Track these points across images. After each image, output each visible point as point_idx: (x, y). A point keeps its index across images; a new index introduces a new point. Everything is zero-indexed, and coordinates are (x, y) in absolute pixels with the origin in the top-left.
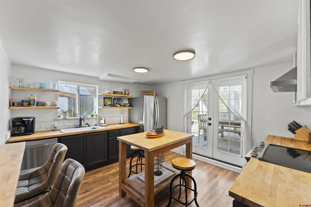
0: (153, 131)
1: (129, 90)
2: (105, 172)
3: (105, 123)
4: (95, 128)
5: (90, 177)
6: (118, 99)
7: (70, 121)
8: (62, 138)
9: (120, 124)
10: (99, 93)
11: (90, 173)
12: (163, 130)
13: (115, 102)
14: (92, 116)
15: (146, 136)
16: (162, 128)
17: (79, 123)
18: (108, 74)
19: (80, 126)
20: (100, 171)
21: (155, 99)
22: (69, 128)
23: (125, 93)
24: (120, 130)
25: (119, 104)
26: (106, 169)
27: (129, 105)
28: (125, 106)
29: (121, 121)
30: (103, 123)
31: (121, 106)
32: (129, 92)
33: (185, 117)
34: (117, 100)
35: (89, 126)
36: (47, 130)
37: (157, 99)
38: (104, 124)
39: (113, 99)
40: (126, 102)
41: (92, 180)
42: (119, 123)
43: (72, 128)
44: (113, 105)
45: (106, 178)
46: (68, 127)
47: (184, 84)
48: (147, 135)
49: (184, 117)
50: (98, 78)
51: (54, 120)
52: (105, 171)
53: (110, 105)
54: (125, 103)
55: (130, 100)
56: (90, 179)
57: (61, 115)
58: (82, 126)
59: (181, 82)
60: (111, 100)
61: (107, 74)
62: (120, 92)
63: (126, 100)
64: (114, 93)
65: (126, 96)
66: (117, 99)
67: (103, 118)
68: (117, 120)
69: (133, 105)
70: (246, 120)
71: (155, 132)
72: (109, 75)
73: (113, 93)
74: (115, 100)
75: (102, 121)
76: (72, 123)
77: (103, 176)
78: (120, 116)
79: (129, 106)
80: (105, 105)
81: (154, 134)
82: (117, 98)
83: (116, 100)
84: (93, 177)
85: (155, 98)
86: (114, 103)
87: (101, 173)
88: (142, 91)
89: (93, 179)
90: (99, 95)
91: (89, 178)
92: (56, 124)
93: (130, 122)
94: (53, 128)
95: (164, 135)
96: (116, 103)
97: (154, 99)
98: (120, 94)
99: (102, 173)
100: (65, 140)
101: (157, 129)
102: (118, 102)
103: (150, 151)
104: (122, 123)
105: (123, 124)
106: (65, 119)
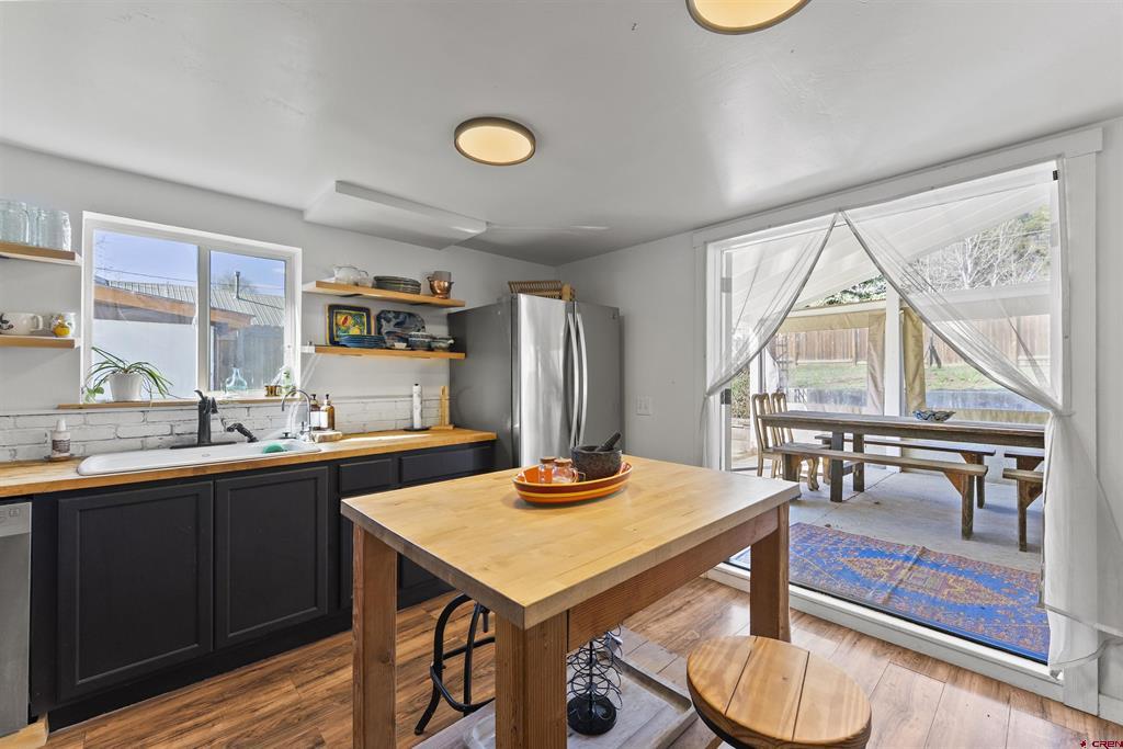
0: (558, 465)
1: (450, 274)
2: (316, 673)
3: (332, 425)
4: (277, 449)
5: (224, 709)
6: (401, 317)
7: (151, 417)
8: (61, 501)
9: (411, 430)
10: (303, 283)
11: (234, 683)
12: (618, 458)
13: (384, 331)
14: (272, 391)
15: (516, 494)
16: (610, 447)
17: (195, 427)
18: (339, 183)
19: (203, 438)
20: (288, 671)
21: (570, 316)
22: (142, 449)
23: (432, 287)
24: (400, 460)
25: (406, 340)
26: (321, 658)
27: (452, 341)
28: (430, 349)
29: (412, 418)
30: (324, 424)
31: (412, 347)
32: (450, 284)
33: (711, 398)
34: (394, 321)
35: (252, 440)
36: (19, 458)
37: (578, 317)
38: (329, 433)
39: (374, 313)
40: (438, 330)
41: (227, 732)
42: (407, 425)
43: (158, 448)
44: (375, 342)
45: (308, 716)
46: (137, 443)
47: (705, 243)
48: (521, 487)
49: (705, 399)
50: (300, 212)
51: (59, 408)
52: (315, 667)
53: (361, 342)
54: (434, 334)
55: (457, 321)
56: (219, 727)
57: (106, 386)
58: (212, 440)
59: (689, 234)
60: (365, 319)
61: (332, 184)
62: (406, 282)
63: (439, 324)
64: (381, 283)
65: (435, 300)
66: (396, 318)
67: (325, 402)
68: (394, 412)
69: (469, 343)
70: (1059, 401)
71: (573, 466)
72: (344, 186)
73: (370, 285)
74: (383, 322)
75: (320, 418)
76: (159, 426)
77: (296, 707)
78: (412, 396)
79: (451, 349)
80: (334, 342)
81: (567, 482)
82: (397, 314)
83: (388, 321)
84: (241, 713)
85: (570, 310)
86: (380, 333)
87: (289, 686)
88: (510, 284)
89: (235, 722)
90: (303, 292)
91: (212, 722)
92: (66, 427)
93: (457, 422)
94: (48, 451)
95: (626, 487)
96: (388, 333)
97: (567, 316)
98: (405, 291)
99: (298, 681)
100: (81, 511)
101: (584, 449)
102: (398, 330)
103: (531, 621)
104: (417, 425)
105: (424, 429)
106: (122, 403)
